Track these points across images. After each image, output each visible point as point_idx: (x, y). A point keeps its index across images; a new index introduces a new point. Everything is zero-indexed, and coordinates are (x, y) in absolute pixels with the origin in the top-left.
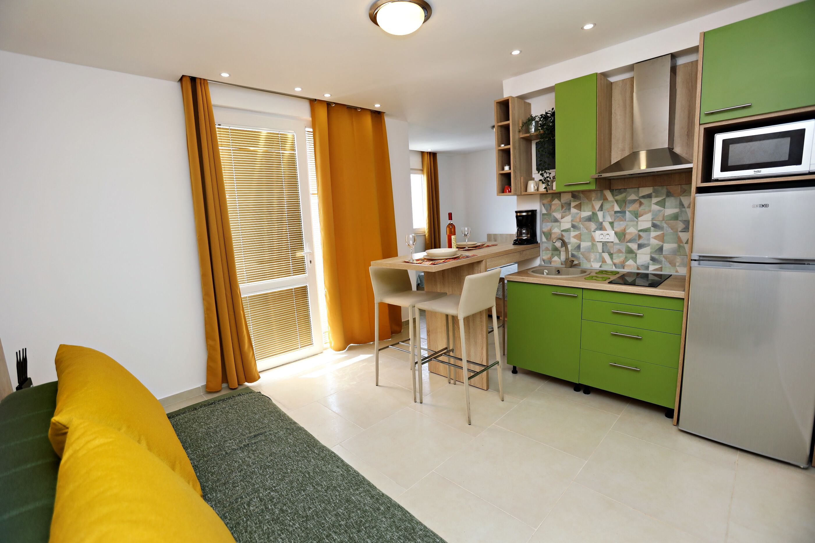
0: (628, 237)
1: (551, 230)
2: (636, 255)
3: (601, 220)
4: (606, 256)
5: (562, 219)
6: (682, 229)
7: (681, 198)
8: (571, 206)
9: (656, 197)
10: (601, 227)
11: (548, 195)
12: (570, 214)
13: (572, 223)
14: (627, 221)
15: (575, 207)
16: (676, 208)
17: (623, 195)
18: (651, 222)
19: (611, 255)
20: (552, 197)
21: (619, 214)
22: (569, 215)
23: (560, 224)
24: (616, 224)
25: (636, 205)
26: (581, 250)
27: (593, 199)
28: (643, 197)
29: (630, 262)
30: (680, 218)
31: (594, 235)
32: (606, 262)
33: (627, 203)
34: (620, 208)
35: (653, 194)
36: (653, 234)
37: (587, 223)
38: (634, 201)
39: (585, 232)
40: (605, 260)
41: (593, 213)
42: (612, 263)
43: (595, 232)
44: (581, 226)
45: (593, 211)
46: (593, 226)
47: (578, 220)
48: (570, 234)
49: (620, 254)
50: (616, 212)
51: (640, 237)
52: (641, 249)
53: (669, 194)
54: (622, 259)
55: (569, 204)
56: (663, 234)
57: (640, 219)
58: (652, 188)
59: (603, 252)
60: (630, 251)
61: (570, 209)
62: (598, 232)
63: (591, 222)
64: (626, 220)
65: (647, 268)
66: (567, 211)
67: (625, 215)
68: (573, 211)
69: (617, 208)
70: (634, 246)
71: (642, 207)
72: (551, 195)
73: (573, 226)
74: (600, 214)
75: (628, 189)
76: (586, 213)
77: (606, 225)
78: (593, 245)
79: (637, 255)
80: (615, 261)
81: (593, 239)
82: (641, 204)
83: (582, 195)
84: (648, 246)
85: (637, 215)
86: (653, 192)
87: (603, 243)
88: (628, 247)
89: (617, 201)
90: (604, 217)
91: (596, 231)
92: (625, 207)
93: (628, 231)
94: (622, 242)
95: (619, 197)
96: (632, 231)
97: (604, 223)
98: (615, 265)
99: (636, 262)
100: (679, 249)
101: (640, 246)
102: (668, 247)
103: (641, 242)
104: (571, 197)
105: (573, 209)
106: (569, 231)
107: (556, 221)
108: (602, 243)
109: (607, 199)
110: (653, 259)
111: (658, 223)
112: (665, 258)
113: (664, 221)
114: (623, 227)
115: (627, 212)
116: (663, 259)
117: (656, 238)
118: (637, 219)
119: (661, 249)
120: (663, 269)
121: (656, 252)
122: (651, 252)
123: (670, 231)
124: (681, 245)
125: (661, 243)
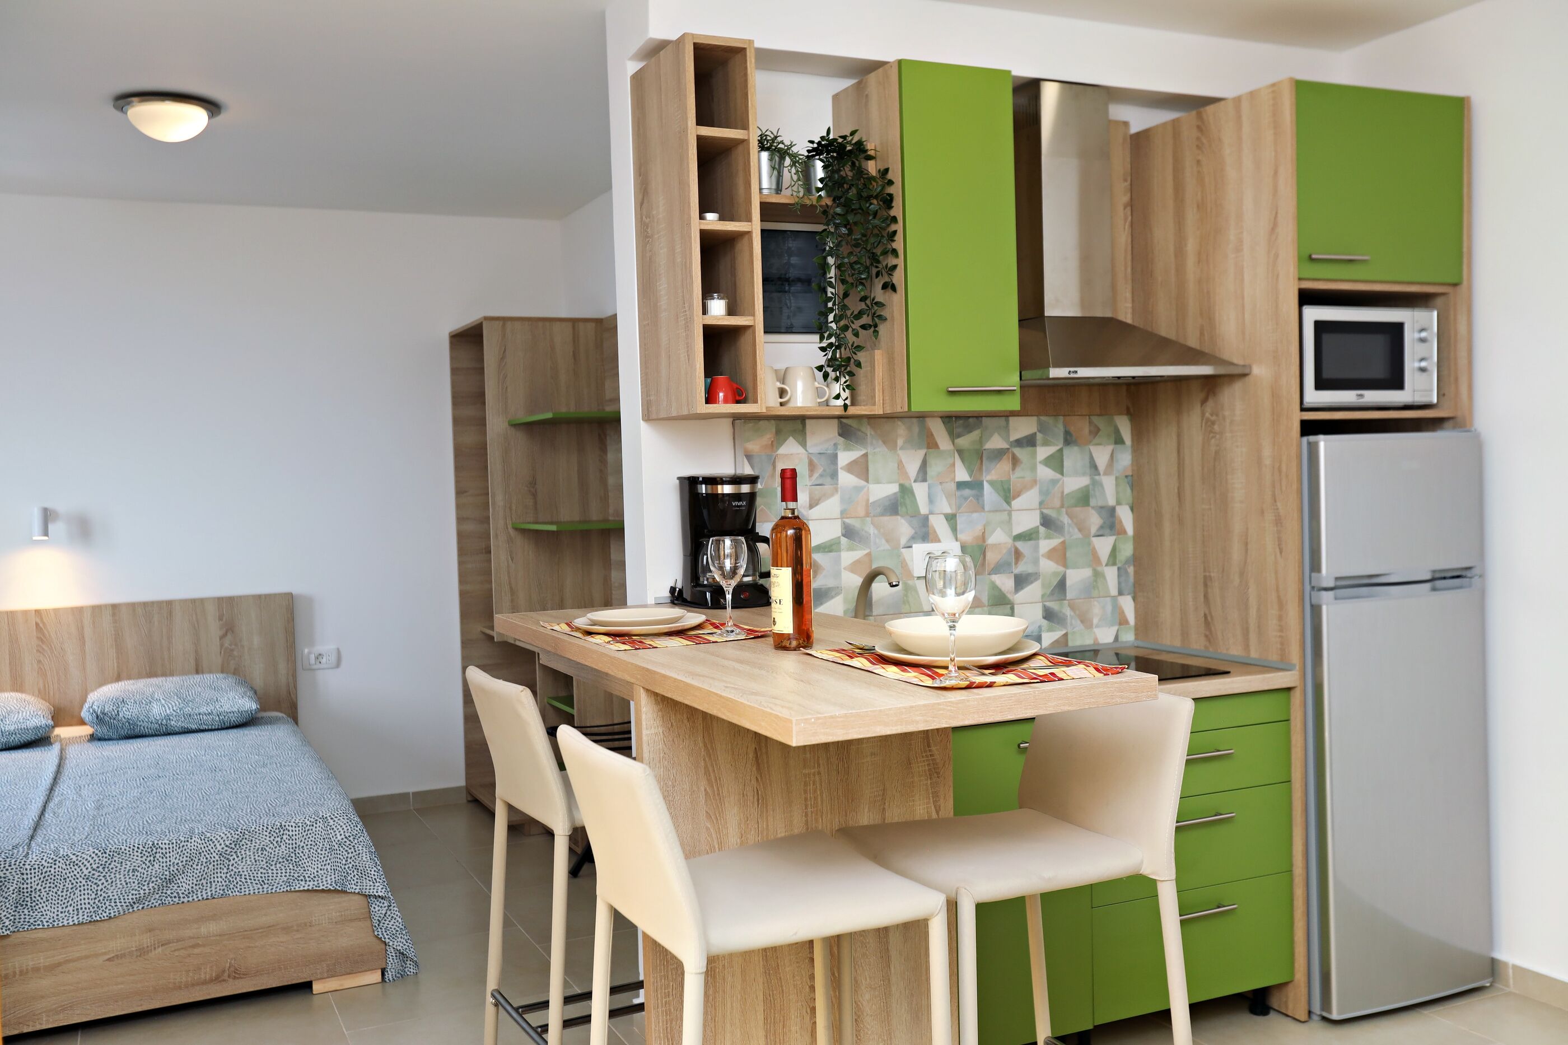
0: (992, 557)
2: (1013, 609)
3: (924, 510)
5: (811, 507)
6: (1098, 530)
7: (1093, 449)
8: (837, 464)
9: (1046, 443)
10: (925, 533)
11: (761, 422)
12: (836, 490)
13: (844, 523)
14: (989, 511)
15: (850, 468)
16: (1084, 474)
17: (975, 434)
18: (1038, 512)
20: (778, 432)
21: (967, 492)
22: (832, 495)
24: (960, 520)
25: (1005, 466)
26: (876, 610)
27: (900, 442)
28: (1019, 443)
30: (1093, 502)
31: (907, 558)
33: (984, 458)
34: (970, 471)
35: (1039, 436)
36: (1046, 545)
37: (888, 520)
38: (999, 454)
39: (882, 548)
41: (902, 487)
43: (911, 547)
44: (872, 530)
45: (902, 482)
46: (904, 528)
47: (861, 512)
48: (840, 556)
50: (961, 485)
51: (1018, 555)
52: (1022, 588)
53: (1069, 440)
55: (834, 458)
56: (1063, 542)
57: (1016, 503)
58: (1035, 418)
60: (1000, 599)
61: (834, 475)
62: (918, 549)
63: (899, 517)
64: (983, 508)
66: (828, 480)
67: (982, 495)
68: (846, 479)
69: (962, 474)
70: (1005, 582)
71: (1019, 472)
72: (773, 422)
73: (849, 532)
74: (920, 491)
75: (983, 418)
76: (883, 490)
77: (939, 524)
78: (908, 589)
79: (1015, 606)
81: (907, 571)
82: (1015, 461)
83: (870, 431)
84: (1036, 579)
85: (1008, 494)
86: (1040, 431)
88: (994, 587)
89: (960, 452)
90: (931, 500)
91: (914, 546)
92: (981, 469)
93: (991, 540)
94: (978, 574)
95: (964, 441)
96: (999, 538)
97: (930, 517)
100: (1096, 581)
101: (1021, 581)
102: (1077, 577)
103: (1022, 568)
104: (837, 434)
105: (844, 472)
106: (834, 547)
108: (930, 581)
109: (937, 446)
110: (1049, 615)
111: (1052, 514)
112: (1072, 607)
113: (1064, 510)
114: (978, 529)
115: (986, 485)
116: (1068, 612)
117: (1051, 554)
118: (1009, 503)
119: (1061, 585)
120: (1070, 636)
121: (1052, 593)
122: (1043, 596)
123: (1077, 535)
124: (1099, 569)
125: (1061, 569)
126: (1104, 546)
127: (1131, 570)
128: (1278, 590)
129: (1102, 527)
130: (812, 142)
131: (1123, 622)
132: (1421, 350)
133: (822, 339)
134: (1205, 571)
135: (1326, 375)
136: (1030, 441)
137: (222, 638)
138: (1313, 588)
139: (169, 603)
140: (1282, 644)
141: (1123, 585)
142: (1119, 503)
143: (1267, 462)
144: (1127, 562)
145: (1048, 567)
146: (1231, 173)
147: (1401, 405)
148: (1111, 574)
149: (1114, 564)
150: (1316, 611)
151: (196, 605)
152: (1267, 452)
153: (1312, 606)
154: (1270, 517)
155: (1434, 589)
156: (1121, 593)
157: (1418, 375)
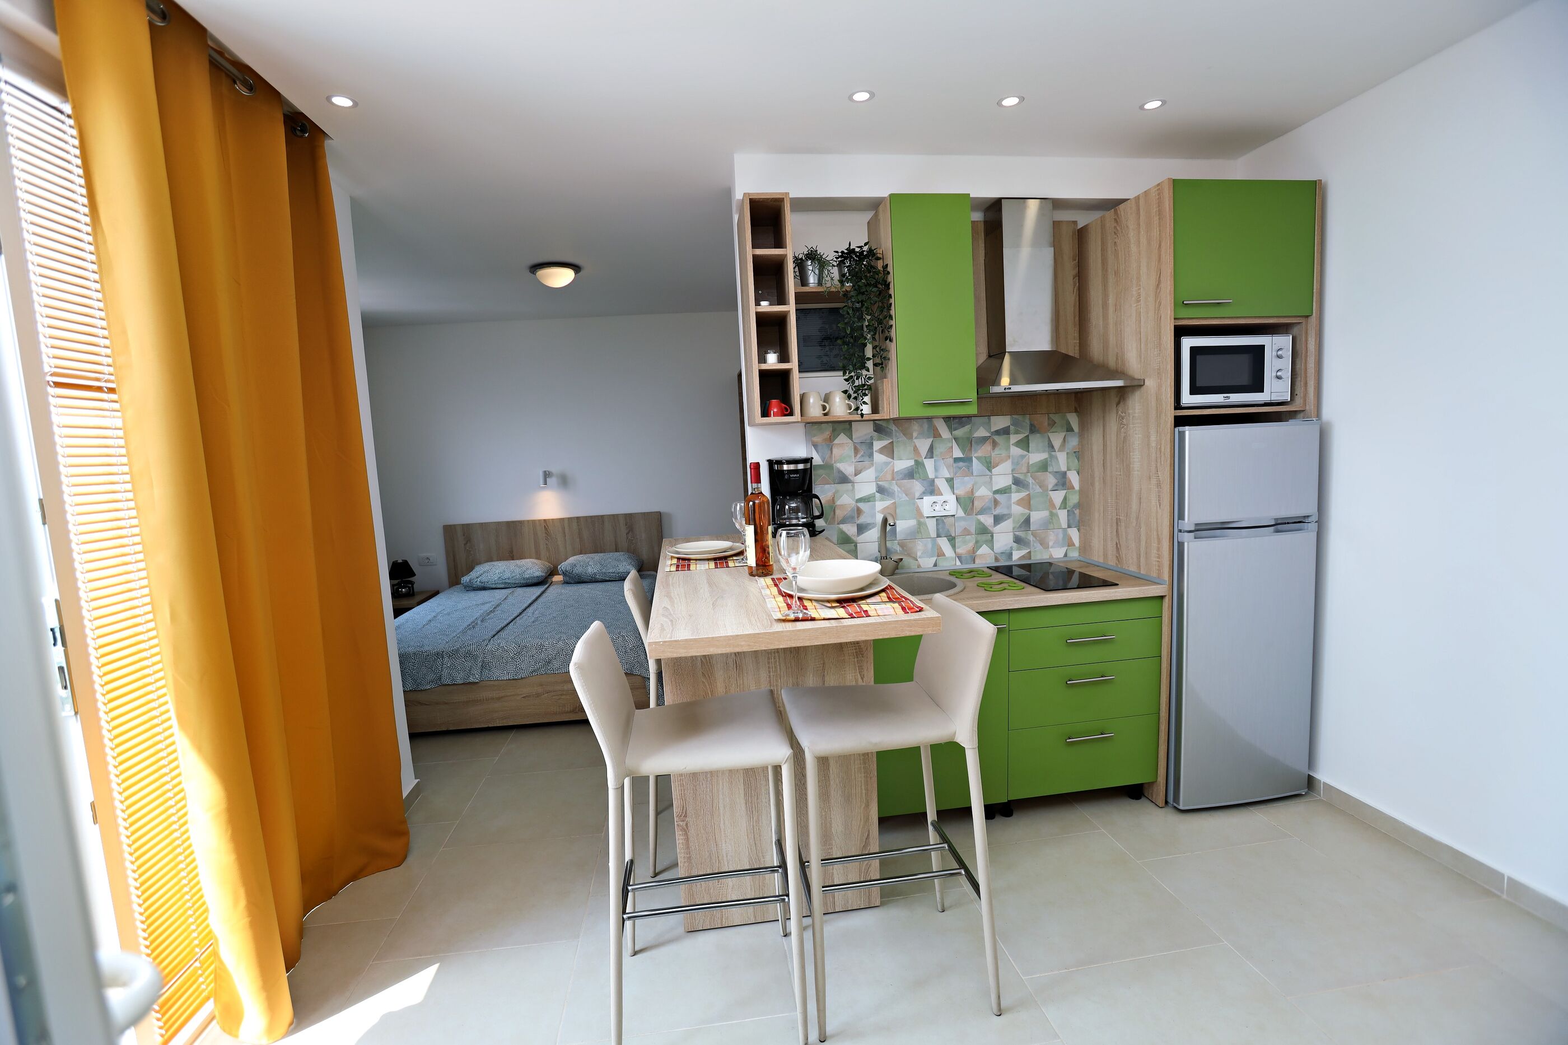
0: (978, 504)
1: (833, 500)
2: (992, 536)
3: (931, 475)
4: (944, 543)
5: (856, 475)
6: (1053, 487)
7: (1049, 434)
8: (873, 449)
9: (1017, 432)
10: (932, 489)
11: (823, 425)
12: (873, 464)
13: (877, 484)
14: (976, 476)
15: (881, 451)
16: (1044, 452)
17: (967, 428)
18: (1011, 476)
19: (952, 540)
20: (834, 430)
21: (961, 464)
22: (870, 468)
23: (853, 486)
24: (957, 482)
25: (987, 447)
26: (899, 537)
27: (915, 434)
28: (998, 433)
29: (984, 550)
30: (1050, 469)
31: (920, 506)
32: (944, 555)
33: (973, 443)
34: (963, 451)
35: (1012, 428)
36: (1015, 496)
37: (907, 482)
38: (984, 440)
39: (903, 499)
40: (942, 550)
41: (917, 462)
42: (953, 555)
43: (923, 498)
44: (896, 488)
45: (916, 459)
46: (917, 486)
47: (889, 477)
48: (874, 505)
49: (968, 537)
50: (956, 460)
51: (996, 503)
52: (999, 524)
53: (1033, 429)
54: (970, 545)
55: (871, 445)
56: (1029, 495)
57: (995, 471)
58: (1012, 418)
59: (939, 536)
60: (983, 530)
61: (871, 455)
62: (928, 500)
63: (914, 480)
64: (972, 474)
65: (1010, 555)
66: (867, 458)
67: (971, 466)
68: (879, 458)
69: (957, 453)
70: (988, 520)
71: (997, 451)
72: (830, 424)
73: (881, 490)
74: (929, 464)
75: (973, 418)
76: (903, 464)
77: (942, 484)
78: (919, 524)
79: (994, 535)
80: (958, 551)
81: (919, 513)
82: (995, 444)
83: (894, 428)
84: (1009, 518)
85: (989, 465)
86: (1011, 425)
87: (937, 520)
88: (980, 523)
89: (956, 439)
90: (936, 469)
91: (924, 498)
92: (971, 450)
93: (977, 494)
94: (968, 515)
95: (959, 432)
96: (983, 492)
97: (936, 480)
98: (960, 558)
99: (992, 549)
100: (1051, 519)
101: (998, 519)
102: (1037, 516)
103: (998, 511)
104: (872, 431)
105: (878, 454)
106: (871, 499)
107: (844, 479)
108: (935, 519)
109: (940, 436)
110: (1018, 540)
111: (1021, 477)
112: (1034, 535)
113: (1029, 474)
114: (969, 487)
115: (974, 459)
116: (1031, 538)
117: (1019, 503)
118: (990, 471)
119: (1027, 521)
120: (1032, 554)
121: (1020, 526)
122: (1014, 528)
123: (1038, 490)
124: (1054, 511)
125: (1027, 511)
126: (1058, 497)
127: (1077, 512)
128: (1157, 531)
129: (1056, 485)
130: (837, 252)
131: (1071, 544)
132: (1278, 364)
133: (844, 374)
134: (1117, 515)
135: (1199, 383)
136: (1005, 432)
137: (627, 534)
138: (1180, 531)
139: (602, 516)
140: (1159, 566)
141: (1071, 521)
142: (1069, 469)
143: (1153, 444)
144: (1075, 506)
145: (1017, 510)
146: (1134, 248)
147: (1263, 402)
148: (1063, 515)
149: (1065, 508)
150: (1181, 545)
151: (615, 517)
152: (1153, 438)
153: (1178, 542)
154: (1154, 481)
155: (1277, 531)
156: (1069, 526)
157: (1275, 381)
